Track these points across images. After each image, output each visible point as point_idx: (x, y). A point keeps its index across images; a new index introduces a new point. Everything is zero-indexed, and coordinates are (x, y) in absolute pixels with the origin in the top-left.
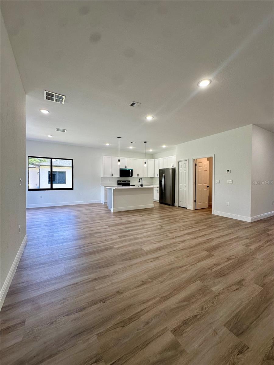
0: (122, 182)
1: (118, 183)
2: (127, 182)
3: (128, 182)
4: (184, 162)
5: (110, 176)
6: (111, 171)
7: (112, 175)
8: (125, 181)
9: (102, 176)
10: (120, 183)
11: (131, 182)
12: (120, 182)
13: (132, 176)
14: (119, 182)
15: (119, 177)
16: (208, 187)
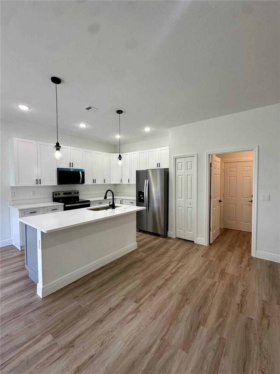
0: (62, 195)
1: (55, 197)
2: (73, 195)
3: (75, 193)
4: (188, 159)
5: (33, 183)
6: (36, 173)
7: (38, 181)
8: (70, 193)
9: (13, 184)
10: (58, 196)
11: (80, 193)
12: (59, 194)
13: (83, 182)
14: (56, 194)
15: (56, 184)
16: (220, 201)
